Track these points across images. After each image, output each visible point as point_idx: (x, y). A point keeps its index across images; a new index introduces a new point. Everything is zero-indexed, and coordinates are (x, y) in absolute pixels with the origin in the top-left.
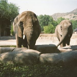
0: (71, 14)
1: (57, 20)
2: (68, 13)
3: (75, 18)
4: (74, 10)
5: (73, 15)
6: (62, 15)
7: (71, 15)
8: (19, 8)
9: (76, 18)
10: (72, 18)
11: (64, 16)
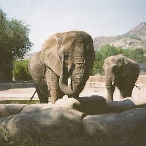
0: (125, 39)
1: (99, 49)
2: (119, 36)
3: (132, 45)
4: (131, 31)
5: (129, 40)
6: (109, 41)
7: (125, 41)
8: (28, 28)
9: (134, 45)
10: (127, 46)
11: (113, 41)
